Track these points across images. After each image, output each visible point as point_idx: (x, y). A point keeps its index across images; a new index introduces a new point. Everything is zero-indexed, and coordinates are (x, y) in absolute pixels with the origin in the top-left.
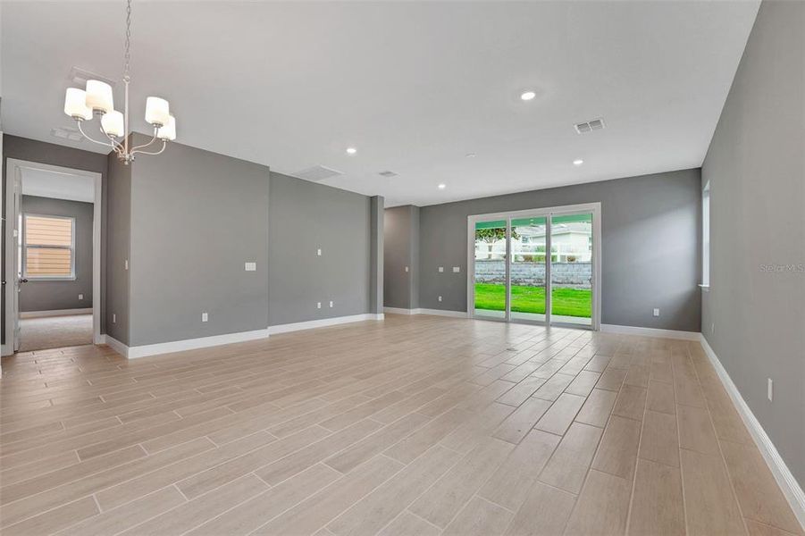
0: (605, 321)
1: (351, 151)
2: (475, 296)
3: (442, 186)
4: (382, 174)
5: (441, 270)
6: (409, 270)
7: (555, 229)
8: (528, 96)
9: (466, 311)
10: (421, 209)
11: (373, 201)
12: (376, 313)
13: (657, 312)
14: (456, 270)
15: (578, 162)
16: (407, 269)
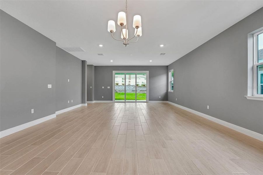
0: (150, 100)
1: (101, 46)
2: (115, 96)
3: (112, 61)
4: (99, 54)
5: (103, 87)
6: (92, 87)
7: (138, 76)
8: (162, 46)
9: (112, 100)
10: (95, 67)
11: (83, 62)
12: (85, 103)
13: (160, 97)
14: (109, 87)
15: (151, 61)
16: (91, 87)
